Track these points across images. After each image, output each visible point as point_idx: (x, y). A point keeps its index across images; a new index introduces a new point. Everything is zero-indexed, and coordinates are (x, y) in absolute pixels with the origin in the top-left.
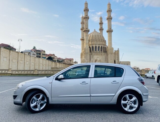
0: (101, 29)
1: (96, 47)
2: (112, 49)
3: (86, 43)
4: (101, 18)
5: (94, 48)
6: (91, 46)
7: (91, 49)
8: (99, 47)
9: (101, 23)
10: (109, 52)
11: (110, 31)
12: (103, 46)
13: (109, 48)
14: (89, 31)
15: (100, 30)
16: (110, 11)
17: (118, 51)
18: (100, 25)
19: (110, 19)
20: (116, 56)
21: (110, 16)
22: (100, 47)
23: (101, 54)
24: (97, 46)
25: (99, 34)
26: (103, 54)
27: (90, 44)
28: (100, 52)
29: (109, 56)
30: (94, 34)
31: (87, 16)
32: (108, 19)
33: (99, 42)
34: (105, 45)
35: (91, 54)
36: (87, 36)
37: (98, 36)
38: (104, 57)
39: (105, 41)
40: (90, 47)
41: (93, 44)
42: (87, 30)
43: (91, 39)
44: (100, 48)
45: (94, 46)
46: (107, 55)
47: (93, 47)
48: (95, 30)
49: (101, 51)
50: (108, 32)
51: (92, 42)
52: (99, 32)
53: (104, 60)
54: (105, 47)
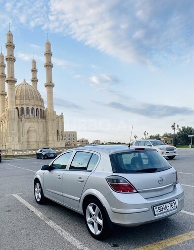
0: (35, 80)
1: (28, 109)
2: (54, 113)
3: (11, 102)
4: (34, 62)
5: (25, 110)
6: (19, 107)
7: (19, 111)
8: (33, 109)
9: (34, 71)
10: (49, 117)
11: (50, 85)
12: (39, 108)
13: (49, 111)
14: (15, 82)
15: (33, 81)
16: (49, 54)
17: (62, 117)
18: (33, 73)
19: (49, 66)
20: (60, 124)
21: (50, 62)
22: (35, 108)
23: (36, 120)
24: (31, 107)
25: (32, 88)
26: (40, 120)
27: (17, 103)
28: (36, 117)
29: (50, 123)
30: (24, 88)
31: (12, 57)
32: (46, 66)
33: (33, 101)
34: (43, 106)
35: (20, 119)
36: (12, 89)
37: (31, 91)
38: (41, 125)
39: (43, 100)
40: (17, 108)
41: (22, 103)
42: (12, 79)
43: (19, 94)
44: (35, 110)
45: (25, 107)
46: (46, 122)
47: (22, 109)
48: (25, 80)
49: (37, 115)
50: (46, 86)
51: (22, 101)
52: (31, 84)
53: (42, 130)
54: (42, 109)
